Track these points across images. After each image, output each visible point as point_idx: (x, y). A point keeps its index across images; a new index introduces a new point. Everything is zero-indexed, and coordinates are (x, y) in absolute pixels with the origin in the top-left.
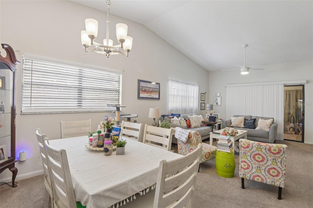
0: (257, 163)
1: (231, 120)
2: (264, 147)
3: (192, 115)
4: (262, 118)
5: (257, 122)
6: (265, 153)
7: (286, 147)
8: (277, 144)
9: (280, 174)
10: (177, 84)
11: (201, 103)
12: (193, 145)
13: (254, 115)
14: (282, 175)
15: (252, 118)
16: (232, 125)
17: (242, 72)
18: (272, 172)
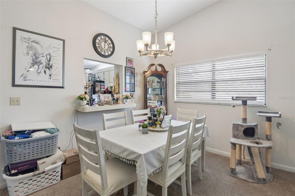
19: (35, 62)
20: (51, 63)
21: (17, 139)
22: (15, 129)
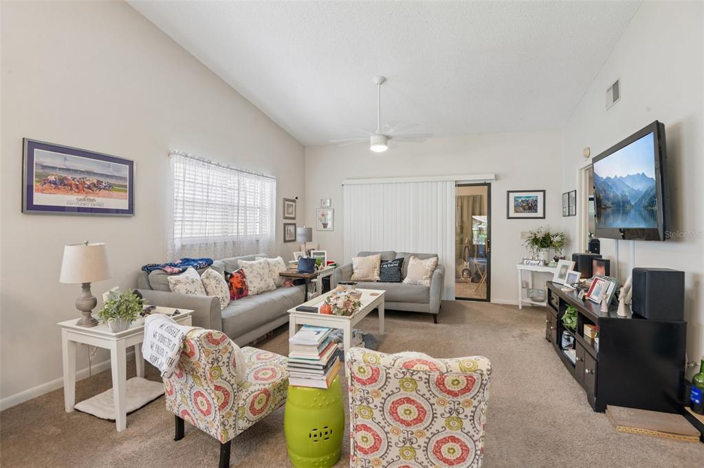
0: (402, 427)
1: (352, 265)
2: (424, 376)
3: (253, 259)
4: (416, 256)
5: (405, 266)
6: (428, 396)
7: (488, 370)
8: (461, 359)
9: (470, 454)
10: (205, 171)
11: (285, 225)
12: (202, 379)
13: (400, 249)
14: (476, 455)
15: (397, 258)
16: (356, 275)
17: (376, 144)
18: (447, 452)
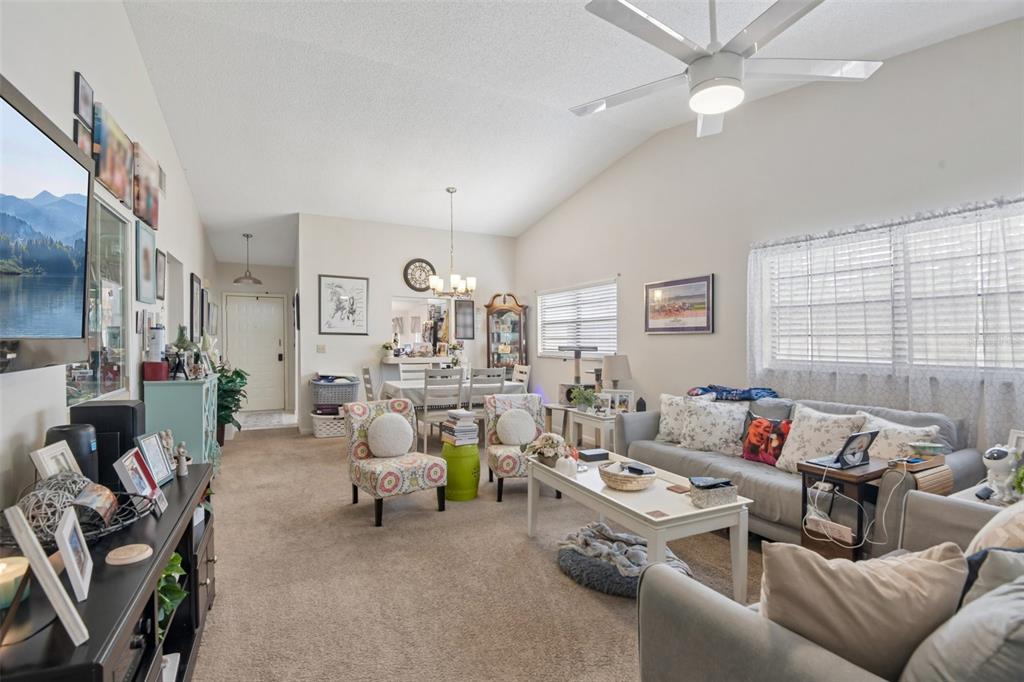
19: (339, 308)
20: (354, 307)
21: (322, 382)
22: (321, 374)
